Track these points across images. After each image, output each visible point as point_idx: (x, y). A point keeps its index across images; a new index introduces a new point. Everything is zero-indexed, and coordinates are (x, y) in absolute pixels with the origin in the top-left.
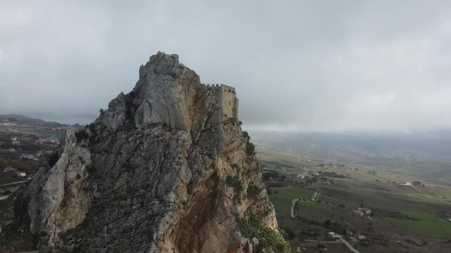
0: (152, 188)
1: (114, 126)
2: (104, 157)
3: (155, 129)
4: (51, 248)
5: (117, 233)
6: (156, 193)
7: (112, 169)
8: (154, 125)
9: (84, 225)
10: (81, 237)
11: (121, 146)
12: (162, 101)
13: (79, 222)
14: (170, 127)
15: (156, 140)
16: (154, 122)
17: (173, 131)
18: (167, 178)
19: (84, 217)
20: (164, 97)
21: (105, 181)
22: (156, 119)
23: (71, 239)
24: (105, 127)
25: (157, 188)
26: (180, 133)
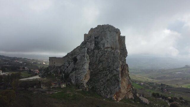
0: (111, 67)
1: (93, 48)
2: (92, 58)
3: (109, 49)
4: (86, 88)
5: (105, 81)
6: (113, 68)
7: (95, 62)
8: (108, 48)
9: (90, 80)
10: (92, 84)
11: (97, 55)
12: (113, 40)
13: (88, 79)
14: (113, 48)
15: (110, 52)
16: (108, 47)
17: (115, 49)
18: (116, 64)
19: (89, 78)
20: (113, 39)
21: (94, 66)
22: (109, 46)
23: (89, 85)
24: (89, 48)
25: (113, 67)
26: (117, 50)
